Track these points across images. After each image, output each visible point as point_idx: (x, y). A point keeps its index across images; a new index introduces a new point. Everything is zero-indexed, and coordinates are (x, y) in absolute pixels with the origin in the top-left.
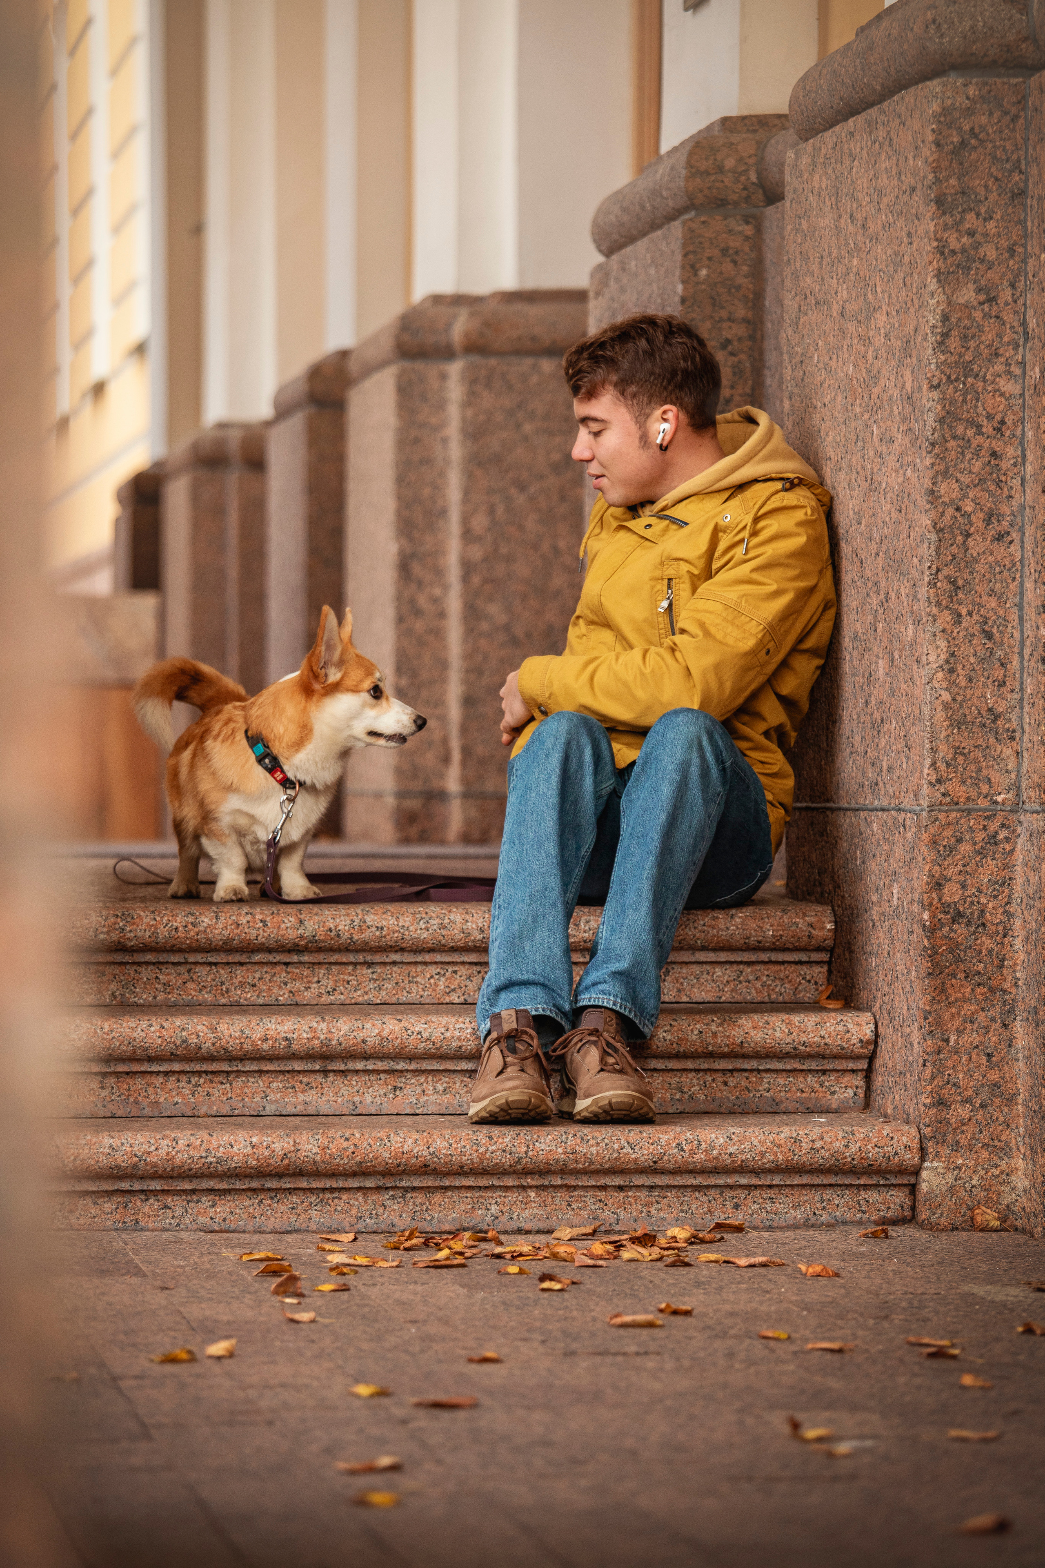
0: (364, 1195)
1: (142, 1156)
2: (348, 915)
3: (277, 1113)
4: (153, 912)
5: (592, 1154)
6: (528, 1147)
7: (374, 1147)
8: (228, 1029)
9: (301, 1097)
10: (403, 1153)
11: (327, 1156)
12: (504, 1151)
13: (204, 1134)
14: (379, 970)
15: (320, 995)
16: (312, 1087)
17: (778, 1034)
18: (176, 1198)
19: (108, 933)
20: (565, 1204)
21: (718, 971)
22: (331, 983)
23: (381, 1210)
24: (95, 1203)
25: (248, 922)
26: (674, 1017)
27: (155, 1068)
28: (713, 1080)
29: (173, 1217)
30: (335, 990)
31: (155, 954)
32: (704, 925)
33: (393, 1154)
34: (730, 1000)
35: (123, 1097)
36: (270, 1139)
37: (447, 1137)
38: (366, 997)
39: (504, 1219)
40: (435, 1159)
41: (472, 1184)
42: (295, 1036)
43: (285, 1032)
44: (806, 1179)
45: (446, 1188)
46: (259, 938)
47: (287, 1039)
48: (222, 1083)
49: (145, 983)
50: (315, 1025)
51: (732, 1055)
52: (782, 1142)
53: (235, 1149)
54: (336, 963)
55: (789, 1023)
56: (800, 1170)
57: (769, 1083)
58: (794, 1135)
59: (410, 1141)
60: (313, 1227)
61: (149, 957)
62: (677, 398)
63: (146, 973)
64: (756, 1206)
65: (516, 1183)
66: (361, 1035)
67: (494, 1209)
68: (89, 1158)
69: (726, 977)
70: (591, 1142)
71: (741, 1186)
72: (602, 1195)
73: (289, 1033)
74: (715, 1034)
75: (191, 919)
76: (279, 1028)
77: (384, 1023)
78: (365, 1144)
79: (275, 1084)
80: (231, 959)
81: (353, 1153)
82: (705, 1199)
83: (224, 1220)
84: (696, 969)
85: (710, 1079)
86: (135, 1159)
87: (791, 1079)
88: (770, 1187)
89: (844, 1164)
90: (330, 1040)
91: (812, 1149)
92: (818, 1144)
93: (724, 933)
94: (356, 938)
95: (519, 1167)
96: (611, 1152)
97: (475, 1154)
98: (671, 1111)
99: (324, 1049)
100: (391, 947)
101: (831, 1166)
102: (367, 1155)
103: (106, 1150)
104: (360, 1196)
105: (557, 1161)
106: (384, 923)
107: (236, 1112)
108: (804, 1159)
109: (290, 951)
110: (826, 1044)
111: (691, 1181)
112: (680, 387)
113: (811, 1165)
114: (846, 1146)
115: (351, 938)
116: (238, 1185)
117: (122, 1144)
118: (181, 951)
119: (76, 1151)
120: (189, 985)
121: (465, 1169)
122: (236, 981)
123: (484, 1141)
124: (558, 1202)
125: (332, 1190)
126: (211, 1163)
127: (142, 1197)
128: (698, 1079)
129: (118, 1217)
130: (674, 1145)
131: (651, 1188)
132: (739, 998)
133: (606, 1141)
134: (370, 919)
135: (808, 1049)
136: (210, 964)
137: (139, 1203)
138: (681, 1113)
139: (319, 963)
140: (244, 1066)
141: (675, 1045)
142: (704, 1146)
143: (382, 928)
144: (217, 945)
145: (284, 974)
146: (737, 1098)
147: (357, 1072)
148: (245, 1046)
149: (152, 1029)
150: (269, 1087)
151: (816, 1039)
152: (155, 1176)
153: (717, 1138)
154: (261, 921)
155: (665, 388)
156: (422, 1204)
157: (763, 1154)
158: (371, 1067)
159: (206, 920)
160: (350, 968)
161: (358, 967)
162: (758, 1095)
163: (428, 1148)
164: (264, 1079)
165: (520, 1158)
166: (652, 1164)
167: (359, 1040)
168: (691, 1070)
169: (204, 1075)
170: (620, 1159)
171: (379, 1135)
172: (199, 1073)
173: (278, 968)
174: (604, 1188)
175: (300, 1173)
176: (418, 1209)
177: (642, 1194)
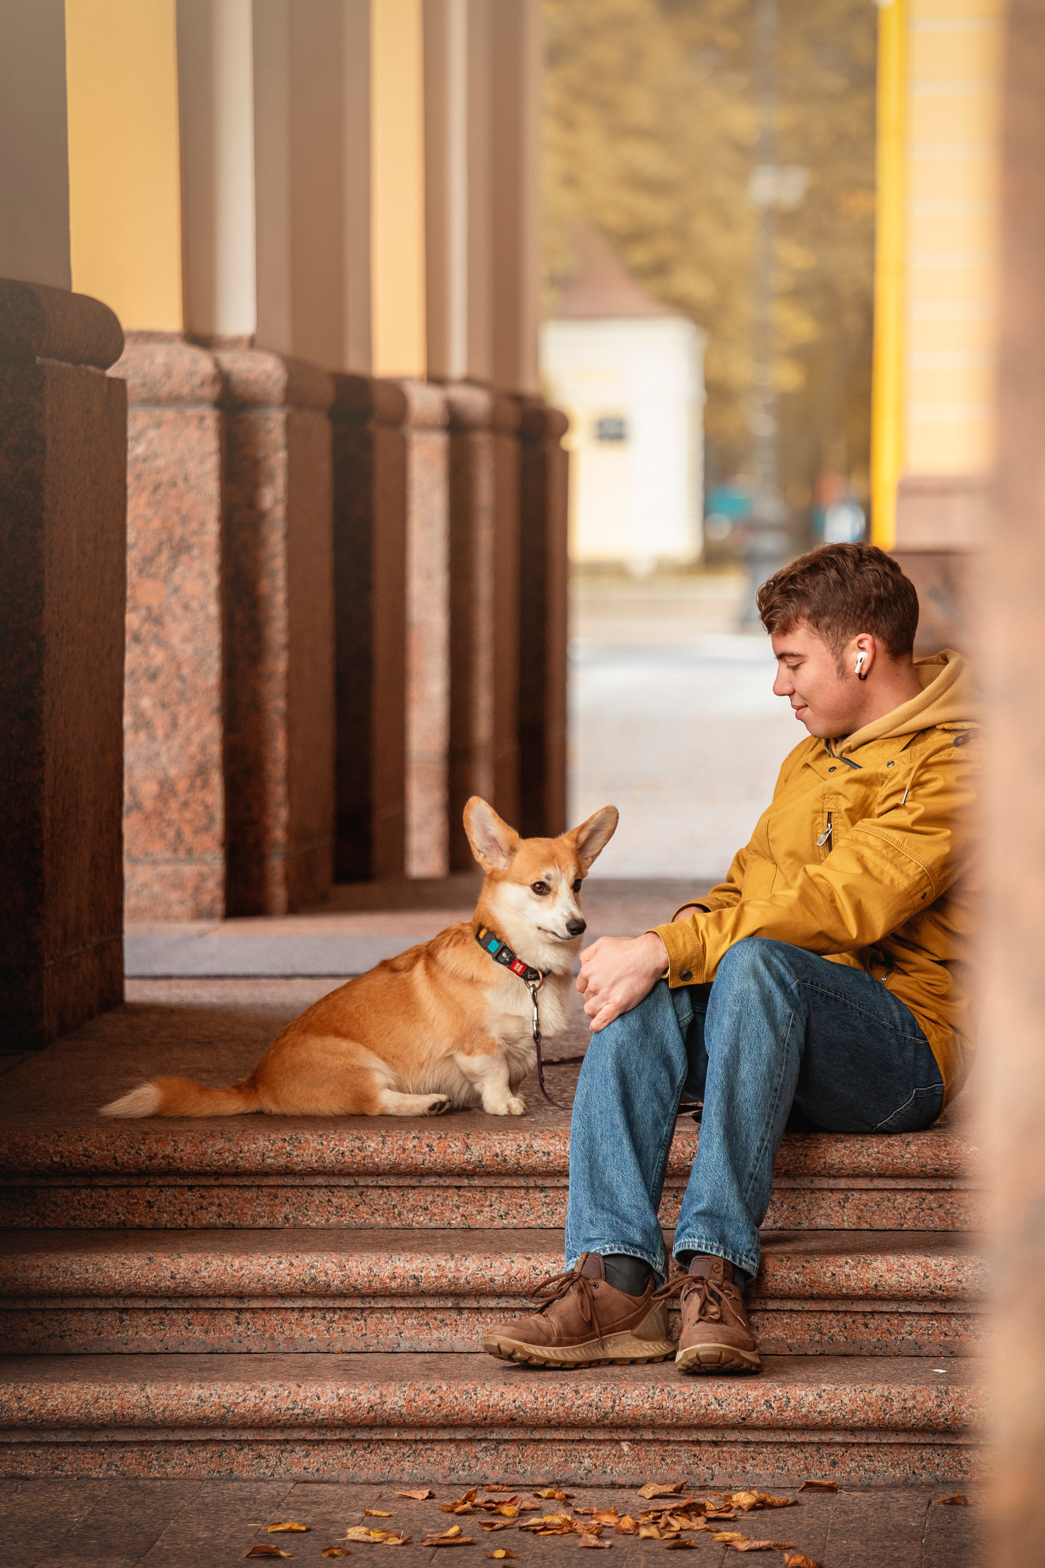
0: (457, 1446)
1: (230, 1407)
2: (515, 1140)
3: (411, 1350)
4: (321, 1136)
5: (679, 1410)
6: (614, 1401)
7: (460, 1400)
8: (357, 1267)
9: (436, 1334)
10: (489, 1406)
11: (413, 1409)
12: (590, 1406)
13: (293, 1386)
14: (551, 1194)
15: (492, 1219)
16: (446, 1325)
17: (913, 1278)
18: (270, 1448)
19: (274, 1158)
20: (658, 1458)
21: (900, 1198)
22: (503, 1206)
23: (473, 1462)
24: (190, 1452)
25: (414, 1147)
26: (808, 1258)
27: (288, 1304)
28: (854, 1322)
29: (267, 1467)
30: (508, 1214)
31: (325, 1178)
32: (878, 1153)
33: (479, 1407)
34: (912, 1228)
35: (259, 1333)
36: (357, 1391)
37: (534, 1390)
38: (539, 1222)
39: (597, 1472)
40: (522, 1413)
41: (563, 1437)
42: (422, 1274)
43: (413, 1271)
44: (902, 1438)
45: (540, 1441)
46: (426, 1162)
47: (415, 1277)
48: (357, 1319)
49: (317, 1206)
50: (443, 1263)
51: (866, 1298)
52: (873, 1400)
53: (322, 1401)
54: (507, 1187)
55: (926, 1267)
56: (894, 1429)
57: (911, 1326)
58: (886, 1394)
59: (496, 1395)
60: (406, 1478)
61: (320, 1180)
62: (872, 625)
63: (319, 1196)
64: (853, 1464)
65: (607, 1437)
66: (488, 1274)
67: (587, 1462)
68: (178, 1409)
69: (908, 1205)
70: (677, 1398)
71: (838, 1444)
72: (696, 1449)
73: (417, 1271)
74: (848, 1276)
75: (358, 1143)
76: (408, 1266)
77: (513, 1262)
78: (451, 1396)
79: (410, 1321)
80: (401, 1182)
81: (439, 1406)
82: (801, 1455)
83: (318, 1470)
84: (877, 1196)
85: (850, 1320)
86: (223, 1410)
87: (934, 1322)
88: (868, 1444)
89: (938, 1425)
90: (458, 1279)
91: (904, 1408)
92: (910, 1404)
93: (899, 1161)
94: (522, 1163)
95: (606, 1421)
96: (698, 1408)
97: (562, 1408)
98: (810, 1353)
99: (453, 1288)
100: (559, 1172)
101: (925, 1425)
102: (453, 1408)
103: (195, 1401)
104: (452, 1447)
105: (644, 1416)
106: (551, 1148)
107: (371, 1349)
108: (896, 1418)
109: (459, 1175)
110: (963, 1289)
111: (784, 1437)
112: (875, 614)
113: (903, 1424)
114: (939, 1406)
115: (518, 1163)
116: (329, 1436)
117: (211, 1395)
118: (349, 1174)
119: (166, 1402)
120: (361, 1208)
121: (553, 1422)
122: (408, 1205)
123: (570, 1395)
124: (651, 1456)
125: (424, 1442)
126: (298, 1415)
127: (237, 1446)
128: (838, 1320)
129: (213, 1466)
130: (762, 1402)
131: (747, 1443)
132: (921, 1226)
133: (694, 1397)
134: (537, 1144)
135: (945, 1293)
136: (382, 1187)
137: (233, 1453)
138: (821, 1355)
139: (491, 1187)
140: (376, 1303)
141: (807, 1287)
142: (793, 1403)
143: (549, 1154)
144: (384, 1170)
145: (456, 1198)
146: (879, 1340)
147: (491, 1309)
148: (373, 1284)
149: (282, 1266)
150: (403, 1324)
151: (953, 1283)
152: (245, 1427)
153: (806, 1395)
154: (428, 1146)
155: (859, 617)
156: (514, 1457)
157: (853, 1413)
158: (503, 1305)
159: (373, 1145)
160: (523, 1192)
161: (531, 1191)
162: (900, 1337)
163: (514, 1401)
164: (398, 1315)
165: (607, 1413)
166: (740, 1421)
167: (487, 1279)
168: (830, 1312)
169: (338, 1312)
170: (707, 1415)
171: (466, 1388)
172: (334, 1310)
173: (450, 1192)
174: (698, 1443)
175: (388, 1425)
176: (510, 1461)
177: (738, 1450)
